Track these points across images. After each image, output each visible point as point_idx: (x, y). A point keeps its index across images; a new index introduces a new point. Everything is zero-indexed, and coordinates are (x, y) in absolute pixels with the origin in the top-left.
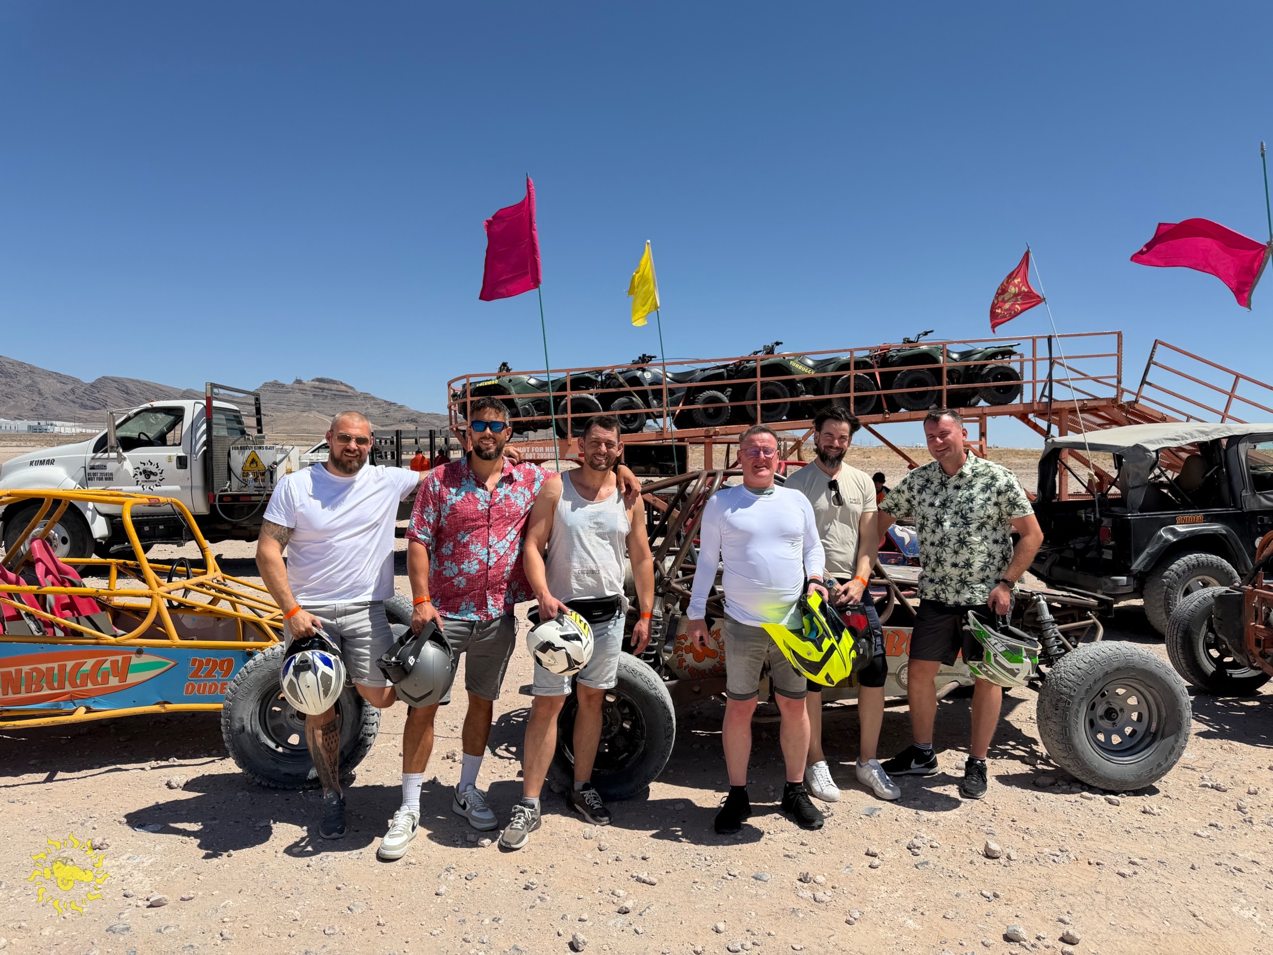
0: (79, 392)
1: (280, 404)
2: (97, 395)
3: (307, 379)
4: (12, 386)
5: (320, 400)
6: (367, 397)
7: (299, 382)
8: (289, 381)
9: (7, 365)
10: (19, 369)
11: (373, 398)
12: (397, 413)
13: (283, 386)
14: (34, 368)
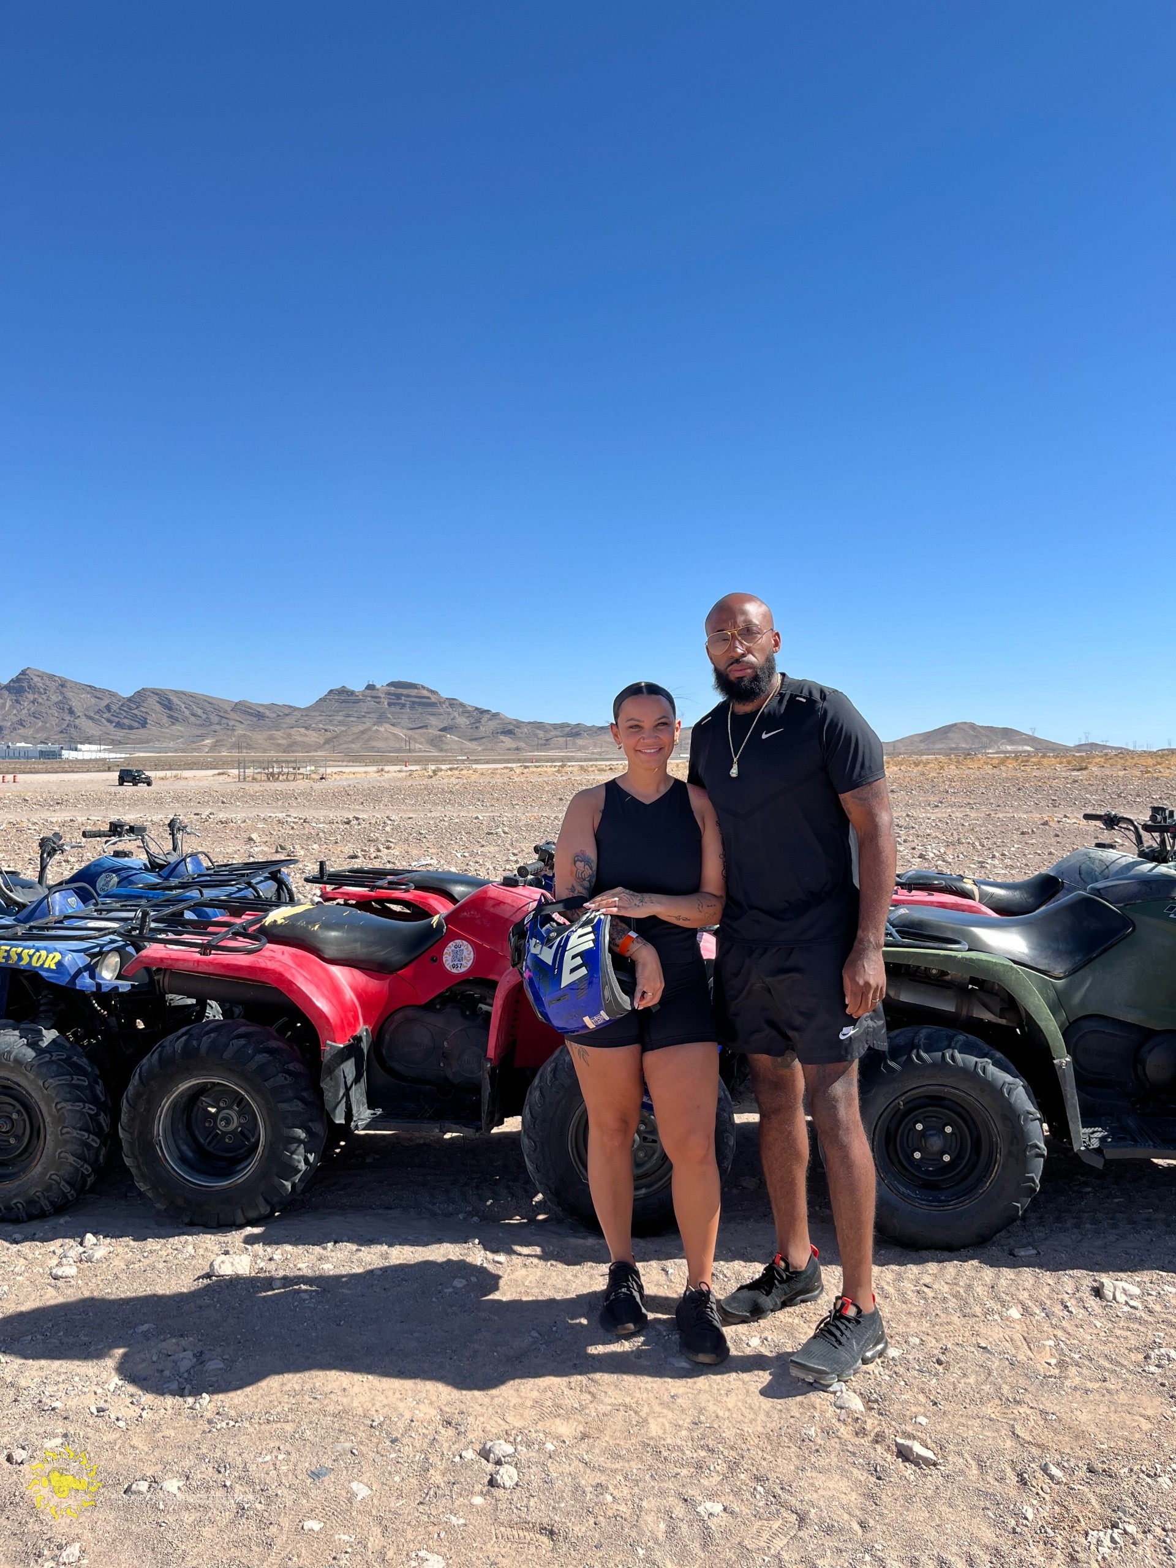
0: (114, 707)
1: (349, 716)
2: (136, 712)
3: (381, 683)
4: (41, 704)
5: (397, 709)
6: (452, 703)
7: (371, 687)
8: (358, 687)
9: (36, 679)
10: (48, 683)
11: (462, 705)
12: (490, 723)
13: (352, 693)
14: (66, 681)
